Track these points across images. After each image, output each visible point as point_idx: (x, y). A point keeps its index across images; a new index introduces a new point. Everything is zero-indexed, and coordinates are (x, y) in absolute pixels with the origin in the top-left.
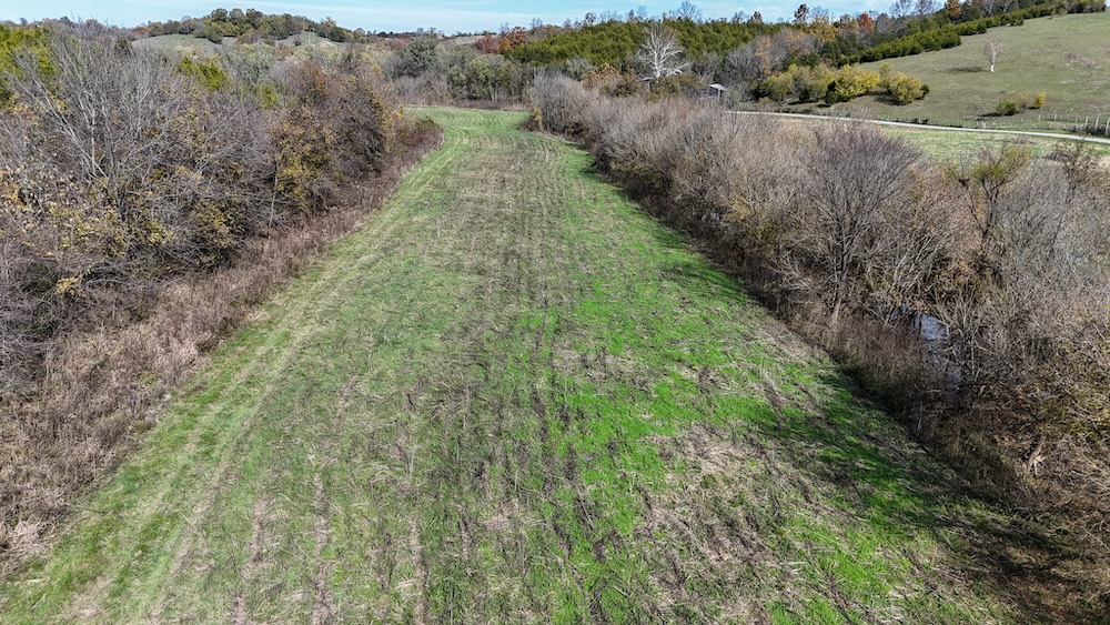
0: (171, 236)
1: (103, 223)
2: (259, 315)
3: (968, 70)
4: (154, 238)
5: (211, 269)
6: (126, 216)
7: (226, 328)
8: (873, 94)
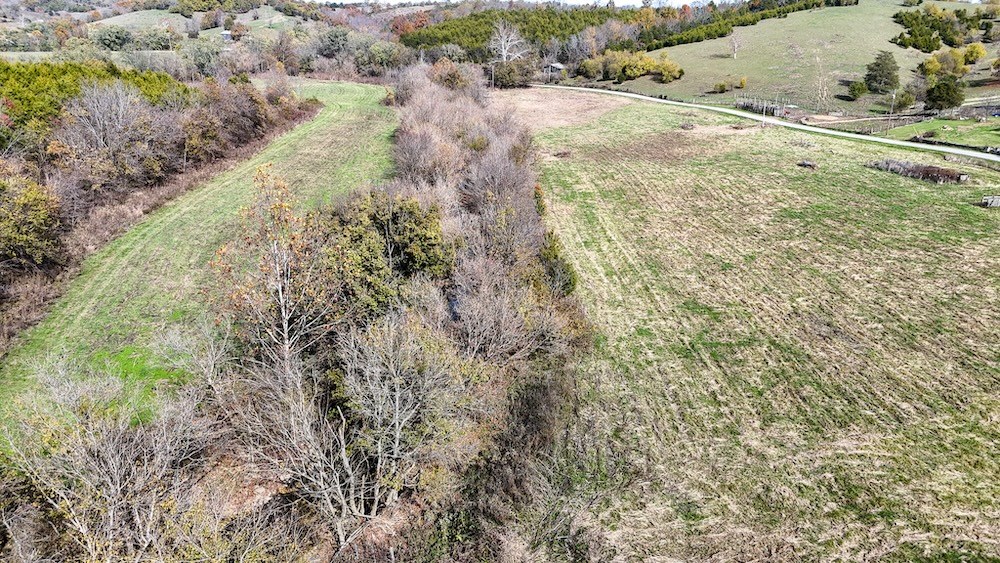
0: (134, 170)
1: (107, 166)
2: (170, 203)
3: (722, 57)
4: (127, 172)
5: (152, 186)
6: (116, 164)
7: (156, 207)
8: (653, 74)
